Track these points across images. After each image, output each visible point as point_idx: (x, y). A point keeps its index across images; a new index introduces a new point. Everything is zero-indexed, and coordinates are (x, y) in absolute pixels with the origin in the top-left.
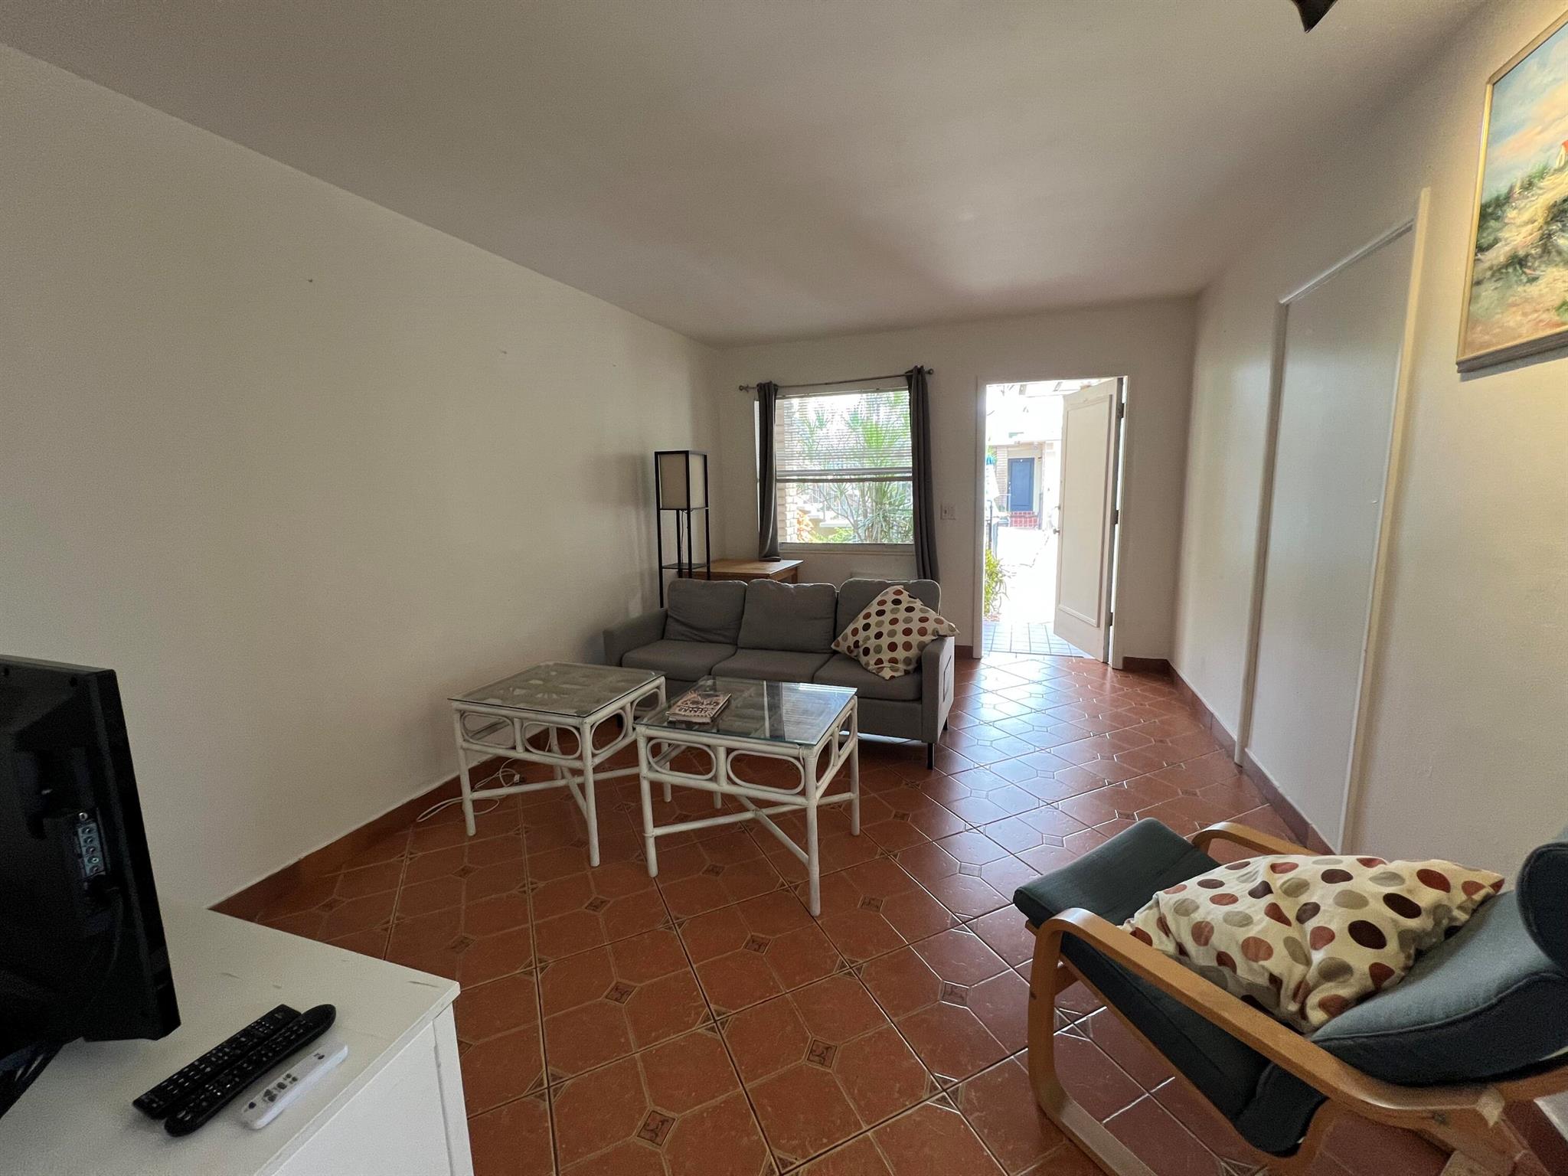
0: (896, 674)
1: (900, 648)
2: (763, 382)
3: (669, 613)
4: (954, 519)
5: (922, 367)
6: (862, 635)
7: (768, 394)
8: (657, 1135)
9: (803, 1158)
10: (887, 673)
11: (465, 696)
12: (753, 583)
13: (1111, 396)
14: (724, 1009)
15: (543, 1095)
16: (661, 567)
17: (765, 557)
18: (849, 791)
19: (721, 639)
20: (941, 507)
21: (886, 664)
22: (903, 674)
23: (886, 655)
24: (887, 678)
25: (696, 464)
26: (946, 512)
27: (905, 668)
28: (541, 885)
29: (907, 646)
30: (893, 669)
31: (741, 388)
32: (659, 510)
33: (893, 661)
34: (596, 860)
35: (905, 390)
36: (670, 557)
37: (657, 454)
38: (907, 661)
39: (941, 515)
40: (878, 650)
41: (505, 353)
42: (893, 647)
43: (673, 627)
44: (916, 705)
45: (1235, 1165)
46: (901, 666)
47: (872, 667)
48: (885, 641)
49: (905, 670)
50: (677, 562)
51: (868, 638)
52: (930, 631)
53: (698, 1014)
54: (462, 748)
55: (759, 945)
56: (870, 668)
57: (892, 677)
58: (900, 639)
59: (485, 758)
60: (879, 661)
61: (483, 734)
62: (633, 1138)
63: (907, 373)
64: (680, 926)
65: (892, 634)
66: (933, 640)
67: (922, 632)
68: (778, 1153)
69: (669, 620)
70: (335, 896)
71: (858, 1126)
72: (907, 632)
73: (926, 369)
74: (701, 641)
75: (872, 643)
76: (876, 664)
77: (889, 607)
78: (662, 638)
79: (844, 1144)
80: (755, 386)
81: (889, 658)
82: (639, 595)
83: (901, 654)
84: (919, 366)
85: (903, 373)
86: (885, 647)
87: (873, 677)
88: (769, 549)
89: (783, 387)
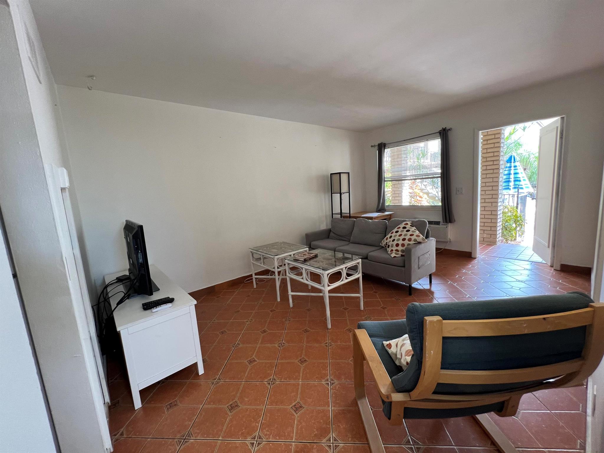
0: (397, 256)
1: (400, 246)
2: (380, 143)
3: (331, 230)
4: (463, 194)
5: (446, 128)
6: (389, 239)
7: (381, 147)
8: (251, 363)
9: (280, 380)
10: (393, 255)
11: (254, 248)
12: (357, 220)
13: (557, 127)
14: (285, 343)
15: (234, 347)
16: (332, 214)
17: (379, 211)
18: (359, 293)
19: (347, 240)
20: (456, 189)
21: (394, 252)
22: (400, 256)
23: (394, 248)
24: (393, 257)
25: (344, 177)
26: (458, 191)
27: (401, 253)
28: (263, 303)
29: (403, 245)
30: (396, 254)
31: (372, 146)
32: (332, 194)
33: (397, 250)
34: (279, 300)
35: (439, 138)
36: (337, 210)
37: (331, 174)
38: (403, 251)
39: (456, 192)
40: (392, 246)
41: (276, 147)
42: (397, 245)
43: (332, 234)
44: (403, 269)
45: (413, 439)
46: (400, 253)
47: (389, 252)
48: (395, 242)
49: (401, 255)
50: (340, 212)
51: (390, 241)
52: (413, 240)
53: (278, 342)
54: (252, 263)
55: (306, 331)
56: (389, 253)
57: (395, 257)
58: (400, 242)
59: (266, 269)
60: (392, 250)
61: (258, 260)
62: (246, 361)
63: (440, 131)
64: (289, 321)
65: (398, 240)
66: (414, 244)
67: (410, 240)
68: (274, 377)
69: (331, 232)
70: (220, 295)
71: (299, 380)
72: (404, 240)
73: (447, 128)
74: (340, 240)
75: (390, 244)
76: (391, 251)
77: (401, 229)
78: (328, 238)
79: (292, 382)
80: (377, 145)
81: (396, 249)
82: (325, 223)
83: (400, 248)
84: (444, 128)
85: (438, 131)
86: (394, 245)
87: (389, 256)
88: (381, 207)
89: (387, 144)
